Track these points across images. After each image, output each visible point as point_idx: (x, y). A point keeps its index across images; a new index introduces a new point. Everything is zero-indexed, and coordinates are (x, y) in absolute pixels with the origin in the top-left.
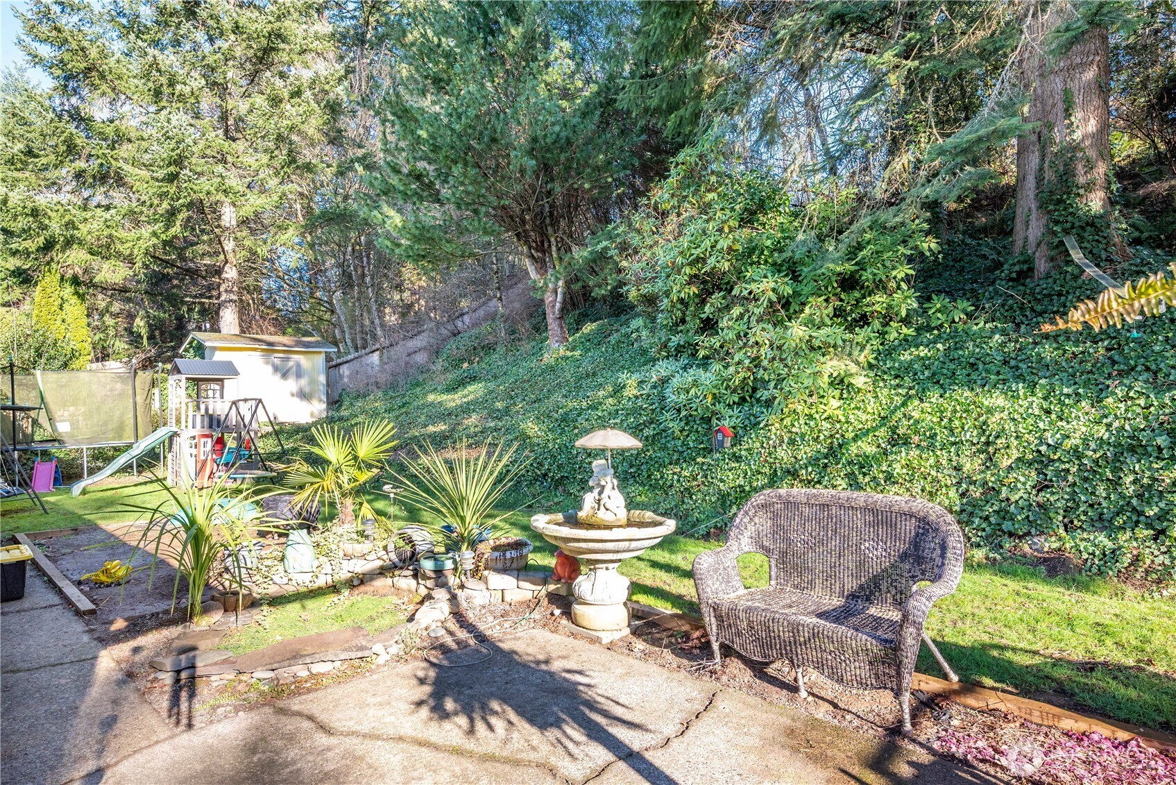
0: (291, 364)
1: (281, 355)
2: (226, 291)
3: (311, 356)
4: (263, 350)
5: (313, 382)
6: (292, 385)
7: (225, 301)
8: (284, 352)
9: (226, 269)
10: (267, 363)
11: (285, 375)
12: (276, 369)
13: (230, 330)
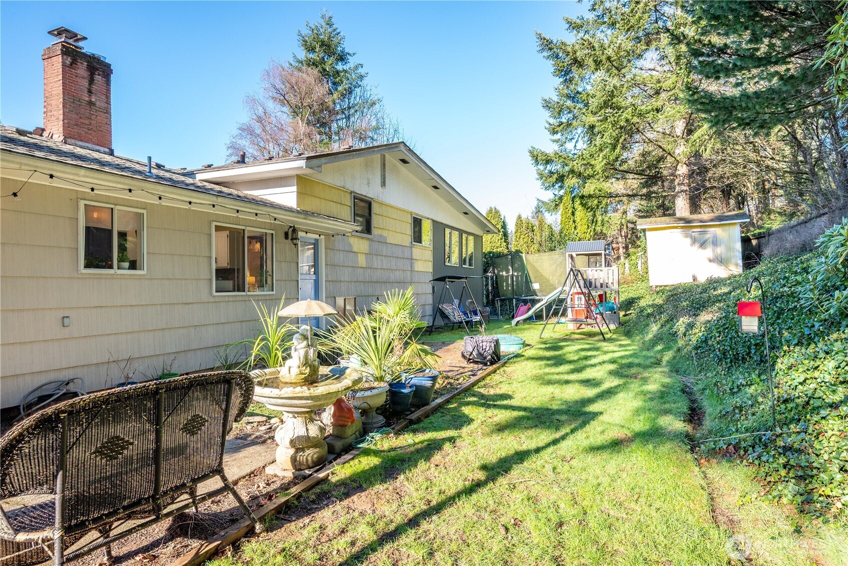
0: (708, 236)
1: (699, 230)
2: (679, 184)
3: (727, 228)
4: (682, 227)
5: (730, 249)
6: (709, 252)
7: (678, 192)
8: (701, 227)
9: (678, 167)
10: (686, 237)
11: (703, 245)
12: (694, 241)
13: (681, 213)
